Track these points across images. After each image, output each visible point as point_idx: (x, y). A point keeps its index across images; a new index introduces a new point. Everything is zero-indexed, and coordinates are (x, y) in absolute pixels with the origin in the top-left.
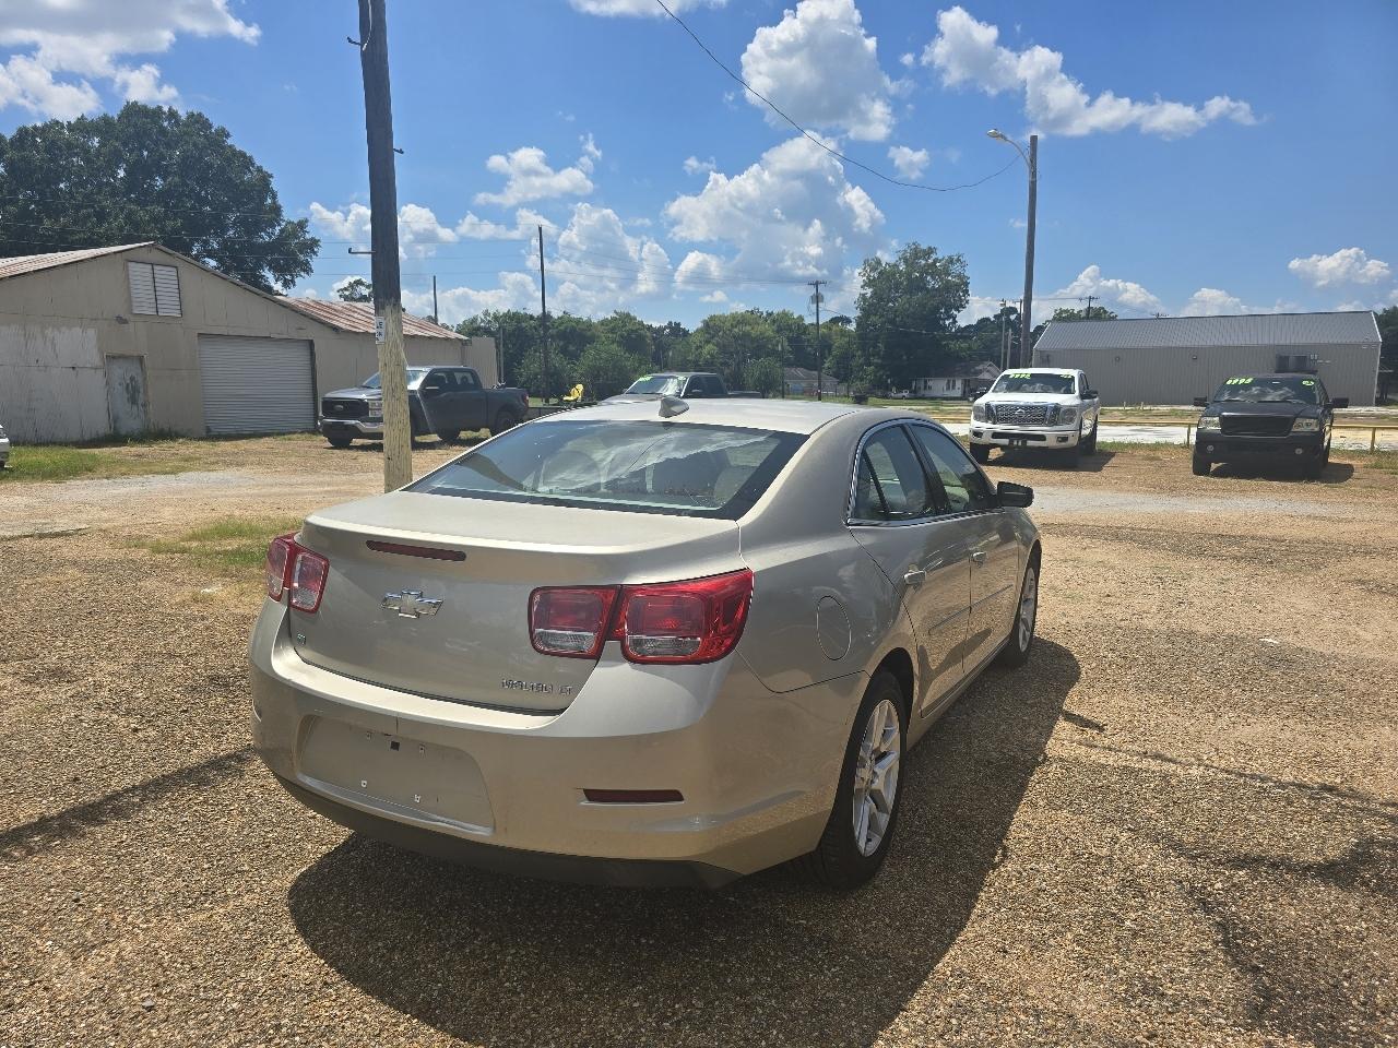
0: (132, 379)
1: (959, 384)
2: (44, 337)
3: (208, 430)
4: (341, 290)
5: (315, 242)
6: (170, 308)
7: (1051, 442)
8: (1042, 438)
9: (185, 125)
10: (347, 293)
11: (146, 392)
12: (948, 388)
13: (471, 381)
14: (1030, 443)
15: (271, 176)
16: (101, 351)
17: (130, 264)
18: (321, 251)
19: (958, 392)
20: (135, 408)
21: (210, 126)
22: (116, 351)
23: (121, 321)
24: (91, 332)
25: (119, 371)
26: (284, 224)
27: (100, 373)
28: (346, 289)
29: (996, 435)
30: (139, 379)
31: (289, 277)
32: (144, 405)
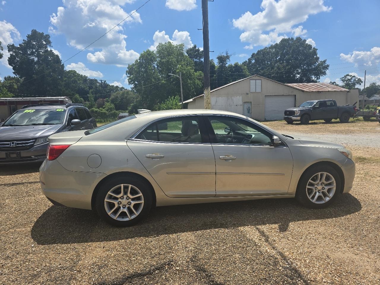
0: (249, 107)
2: (231, 98)
3: (265, 119)
4: (342, 78)
5: (328, 66)
6: (259, 90)
9: (295, 41)
10: (343, 79)
11: (251, 110)
13: (333, 104)
15: (317, 49)
16: (243, 101)
17: (251, 80)
18: (329, 68)
20: (249, 114)
21: (302, 40)
22: (246, 101)
23: (247, 94)
24: (241, 97)
25: (246, 106)
26: (319, 62)
27: (242, 107)
28: (343, 78)
30: (250, 107)
31: (318, 77)
32: (251, 113)
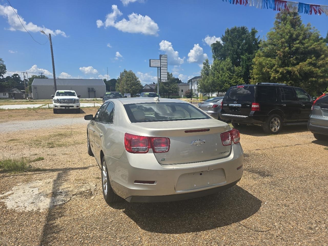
1: (7, 94)
7: (75, 107)
8: (73, 107)
12: (4, 95)
14: (70, 108)
19: (8, 97)
29: (61, 106)
